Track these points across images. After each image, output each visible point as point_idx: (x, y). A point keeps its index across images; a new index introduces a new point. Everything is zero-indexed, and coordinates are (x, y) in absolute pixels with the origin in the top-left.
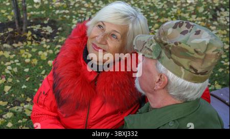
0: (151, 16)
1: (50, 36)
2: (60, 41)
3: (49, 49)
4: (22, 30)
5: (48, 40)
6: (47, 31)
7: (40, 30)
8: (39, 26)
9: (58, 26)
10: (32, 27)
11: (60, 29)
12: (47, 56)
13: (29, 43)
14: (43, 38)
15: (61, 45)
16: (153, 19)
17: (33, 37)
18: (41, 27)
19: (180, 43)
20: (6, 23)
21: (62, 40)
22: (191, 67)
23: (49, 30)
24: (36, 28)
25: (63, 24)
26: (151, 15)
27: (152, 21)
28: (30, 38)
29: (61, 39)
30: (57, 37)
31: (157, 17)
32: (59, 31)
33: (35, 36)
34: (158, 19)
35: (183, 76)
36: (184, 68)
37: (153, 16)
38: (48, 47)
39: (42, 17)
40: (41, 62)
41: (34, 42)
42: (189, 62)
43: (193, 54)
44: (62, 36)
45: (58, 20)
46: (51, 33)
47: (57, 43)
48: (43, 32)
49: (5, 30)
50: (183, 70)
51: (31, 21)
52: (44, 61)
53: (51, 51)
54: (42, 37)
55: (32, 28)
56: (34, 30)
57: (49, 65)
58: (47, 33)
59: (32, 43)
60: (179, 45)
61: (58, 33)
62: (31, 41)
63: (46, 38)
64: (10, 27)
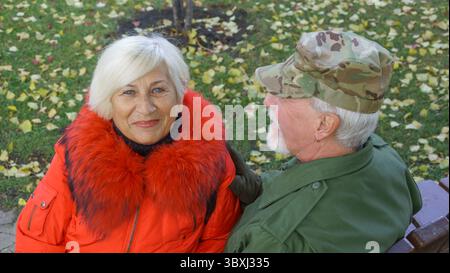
0: (424, 15)
1: (231, 40)
2: (243, 50)
3: (221, 64)
4: (183, 25)
5: (226, 47)
6: (228, 31)
7: (216, 28)
8: (218, 19)
9: (248, 21)
10: (204, 20)
11: (250, 27)
12: (214, 77)
13: (192, 49)
14: (218, 43)
15: (244, 58)
16: (426, 21)
17: (200, 40)
18: (220, 22)
19: (348, 63)
20: (163, 11)
21: (248, 50)
22: (368, 92)
23: (232, 28)
24: (211, 23)
25: (258, 20)
26: (426, 12)
27: (422, 25)
28: (194, 42)
29: (246, 47)
30: (242, 42)
31: (433, 18)
32: (248, 32)
33: (203, 37)
34: (435, 21)
35: (359, 109)
36: (359, 96)
37: (429, 15)
38: (220, 60)
39: (226, 4)
40: (201, 87)
41: (200, 49)
42: (364, 86)
43: (369, 73)
44: (250, 42)
45: (251, 10)
46: (234, 34)
47: (237, 54)
48: (221, 32)
49: (158, 23)
50: (358, 100)
51: (206, 9)
52: (207, 85)
53: (223, 69)
54: (216, 40)
55: (204, 23)
56: (207, 26)
57: (213, 94)
58: (227, 34)
59: (196, 51)
60: (347, 66)
61: (245, 35)
62: (196, 46)
63: (224, 43)
64: (167, 18)
